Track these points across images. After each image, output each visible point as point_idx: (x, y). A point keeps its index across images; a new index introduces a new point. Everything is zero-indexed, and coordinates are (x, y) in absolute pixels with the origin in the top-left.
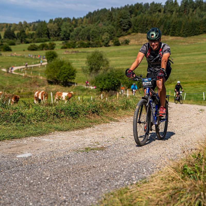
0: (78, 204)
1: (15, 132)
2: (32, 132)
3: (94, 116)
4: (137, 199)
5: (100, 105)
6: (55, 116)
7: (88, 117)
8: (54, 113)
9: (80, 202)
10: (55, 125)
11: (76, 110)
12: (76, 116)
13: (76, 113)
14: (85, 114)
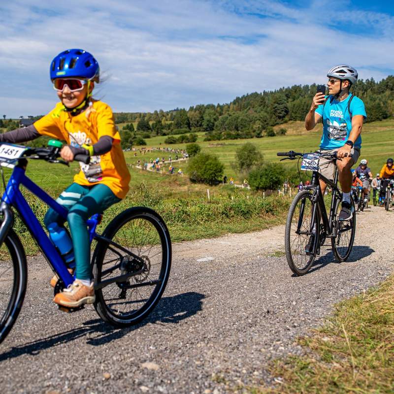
0: (307, 315)
1: (184, 233)
2: (202, 233)
3: (268, 217)
4: (383, 310)
5: (273, 203)
6: (224, 215)
7: (261, 217)
8: (222, 212)
9: (308, 313)
10: (225, 226)
11: (248, 208)
12: (248, 215)
13: (248, 212)
14: (258, 214)
